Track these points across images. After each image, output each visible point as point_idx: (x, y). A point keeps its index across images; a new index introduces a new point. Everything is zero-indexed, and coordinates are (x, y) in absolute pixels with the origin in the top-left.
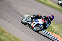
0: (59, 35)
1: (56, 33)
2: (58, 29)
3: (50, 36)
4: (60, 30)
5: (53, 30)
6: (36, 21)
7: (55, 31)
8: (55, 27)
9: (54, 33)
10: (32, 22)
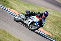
0: (17, 11)
1: (13, 9)
2: (16, 4)
3: (8, 12)
4: (18, 5)
5: (10, 6)
6: (31, 19)
7: (12, 7)
8: (13, 3)
9: (11, 8)
10: (26, 20)
